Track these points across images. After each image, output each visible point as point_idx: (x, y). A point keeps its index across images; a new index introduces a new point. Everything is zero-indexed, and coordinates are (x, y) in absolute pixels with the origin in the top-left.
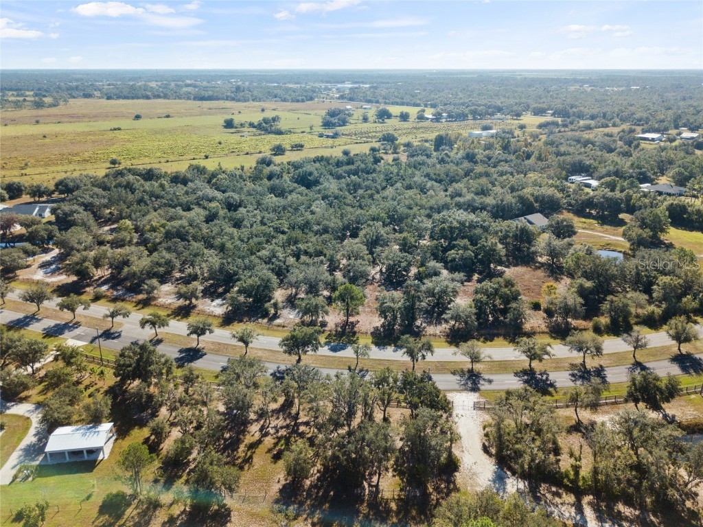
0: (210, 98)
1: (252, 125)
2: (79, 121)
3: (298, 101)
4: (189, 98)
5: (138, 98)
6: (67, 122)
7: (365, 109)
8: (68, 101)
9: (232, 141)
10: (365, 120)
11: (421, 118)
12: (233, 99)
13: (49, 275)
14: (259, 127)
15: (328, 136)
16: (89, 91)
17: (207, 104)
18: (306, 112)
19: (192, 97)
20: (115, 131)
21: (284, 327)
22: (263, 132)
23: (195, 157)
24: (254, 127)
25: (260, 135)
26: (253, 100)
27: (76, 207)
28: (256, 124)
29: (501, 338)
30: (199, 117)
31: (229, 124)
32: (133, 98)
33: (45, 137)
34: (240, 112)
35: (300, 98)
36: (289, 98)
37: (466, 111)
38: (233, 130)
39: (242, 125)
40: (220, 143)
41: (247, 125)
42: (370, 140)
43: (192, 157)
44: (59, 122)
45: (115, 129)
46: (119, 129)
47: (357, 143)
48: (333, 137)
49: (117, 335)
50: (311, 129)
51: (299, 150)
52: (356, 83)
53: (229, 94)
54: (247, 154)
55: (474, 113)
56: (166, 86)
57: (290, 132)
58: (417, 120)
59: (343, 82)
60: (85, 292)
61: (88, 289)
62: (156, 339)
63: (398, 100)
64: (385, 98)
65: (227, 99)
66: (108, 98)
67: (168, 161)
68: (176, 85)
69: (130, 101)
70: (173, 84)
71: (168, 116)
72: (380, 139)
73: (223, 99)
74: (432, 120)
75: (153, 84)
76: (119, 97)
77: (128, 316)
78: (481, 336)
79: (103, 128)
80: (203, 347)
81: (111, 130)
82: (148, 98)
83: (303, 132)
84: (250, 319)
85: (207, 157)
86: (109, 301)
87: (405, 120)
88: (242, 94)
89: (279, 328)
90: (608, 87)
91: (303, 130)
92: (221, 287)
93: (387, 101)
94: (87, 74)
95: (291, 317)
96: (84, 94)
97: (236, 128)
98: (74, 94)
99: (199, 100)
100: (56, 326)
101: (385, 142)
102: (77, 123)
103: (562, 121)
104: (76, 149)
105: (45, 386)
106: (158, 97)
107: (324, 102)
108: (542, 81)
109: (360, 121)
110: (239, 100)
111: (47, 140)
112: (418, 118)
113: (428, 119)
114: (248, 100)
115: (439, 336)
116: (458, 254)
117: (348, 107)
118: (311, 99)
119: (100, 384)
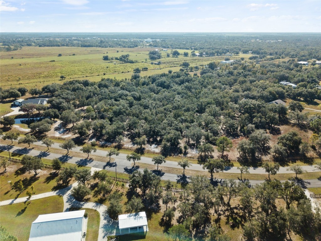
0: (89, 46)
1: (117, 59)
2: (32, 57)
3: (131, 47)
4: (78, 46)
5: (54, 46)
6: (26, 58)
7: (164, 51)
8: (22, 48)
9: (112, 66)
10: (168, 56)
11: (194, 55)
12: (100, 46)
13: (62, 134)
14: (121, 59)
15: (155, 64)
16: (29, 43)
17: (89, 49)
18: (138, 52)
19: (80, 45)
20: (53, 62)
21: (193, 158)
22: (123, 62)
23: (99, 74)
24: (118, 60)
25: (123, 63)
26: (110, 47)
27: (61, 100)
28: (119, 58)
29: (299, 161)
30: (88, 55)
31: (106, 58)
32: (52, 46)
33: (20, 65)
34: (107, 53)
35: (132, 46)
36: (127, 46)
37: (214, 51)
38: (109, 61)
39: (112, 59)
40: (107, 67)
41: (114, 59)
42: (176, 65)
43: (98, 74)
44: (23, 58)
45: (52, 61)
46: (54, 61)
47: (171, 67)
48: (158, 64)
49: (114, 164)
50: (146, 61)
51: (146, 70)
52: (153, 38)
53: (97, 44)
54: (123, 72)
55: (218, 52)
56: (65, 40)
57: (137, 62)
58: (192, 56)
59: (147, 38)
60: (85, 142)
61: (86, 141)
62: (135, 166)
63: (178, 47)
64: (171, 46)
65: (97, 47)
66: (40, 46)
67: (87, 76)
68: (69, 40)
69: (50, 48)
70: (67, 39)
71: (74, 55)
72: (181, 65)
73: (95, 46)
74: (199, 56)
75: (58, 39)
76: (45, 46)
77: (118, 155)
78: (290, 160)
79: (46, 60)
80: (161, 169)
81: (50, 61)
82: (59, 46)
83: (143, 62)
84: (175, 154)
85: (104, 74)
86: (100, 147)
87: (186, 56)
88: (104, 44)
89: (191, 159)
90: (268, 40)
91: (142, 61)
92: (151, 138)
93: (173, 47)
94: (23, 35)
95: (194, 153)
96: (27, 44)
97: (110, 60)
98: (22, 44)
99: (83, 47)
100: (81, 160)
101: (184, 66)
102: (31, 58)
103: (259, 56)
104: (39, 71)
105: (94, 192)
106: (64, 45)
107: (143, 47)
108: (238, 38)
109: (166, 57)
110: (103, 47)
111: (22, 67)
112: (192, 55)
113: (197, 55)
114: (107, 47)
115: (270, 161)
116: (258, 120)
117: (157, 50)
118: (137, 46)
119: (121, 191)
